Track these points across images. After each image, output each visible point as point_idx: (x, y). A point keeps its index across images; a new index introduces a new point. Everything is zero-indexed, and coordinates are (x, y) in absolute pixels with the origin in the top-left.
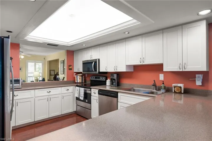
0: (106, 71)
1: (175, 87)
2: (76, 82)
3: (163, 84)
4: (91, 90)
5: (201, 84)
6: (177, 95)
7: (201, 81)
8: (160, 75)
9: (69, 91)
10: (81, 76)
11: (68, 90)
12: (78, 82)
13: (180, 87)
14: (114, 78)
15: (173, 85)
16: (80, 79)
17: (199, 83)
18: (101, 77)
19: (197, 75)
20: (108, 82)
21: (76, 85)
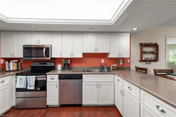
0: (61, 57)
1: (112, 67)
2: (7, 69)
3: (106, 65)
4: (46, 77)
5: (122, 64)
6: (114, 71)
7: (122, 63)
8: (102, 60)
9: (5, 83)
10: (16, 62)
11: (3, 81)
12: (11, 69)
13: (115, 66)
14: (68, 63)
15: (112, 65)
16: (13, 66)
17: (121, 64)
18: (47, 63)
19: (120, 60)
20: (59, 67)
21: (16, 74)
